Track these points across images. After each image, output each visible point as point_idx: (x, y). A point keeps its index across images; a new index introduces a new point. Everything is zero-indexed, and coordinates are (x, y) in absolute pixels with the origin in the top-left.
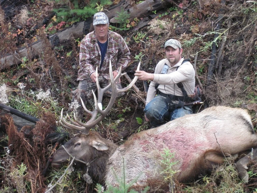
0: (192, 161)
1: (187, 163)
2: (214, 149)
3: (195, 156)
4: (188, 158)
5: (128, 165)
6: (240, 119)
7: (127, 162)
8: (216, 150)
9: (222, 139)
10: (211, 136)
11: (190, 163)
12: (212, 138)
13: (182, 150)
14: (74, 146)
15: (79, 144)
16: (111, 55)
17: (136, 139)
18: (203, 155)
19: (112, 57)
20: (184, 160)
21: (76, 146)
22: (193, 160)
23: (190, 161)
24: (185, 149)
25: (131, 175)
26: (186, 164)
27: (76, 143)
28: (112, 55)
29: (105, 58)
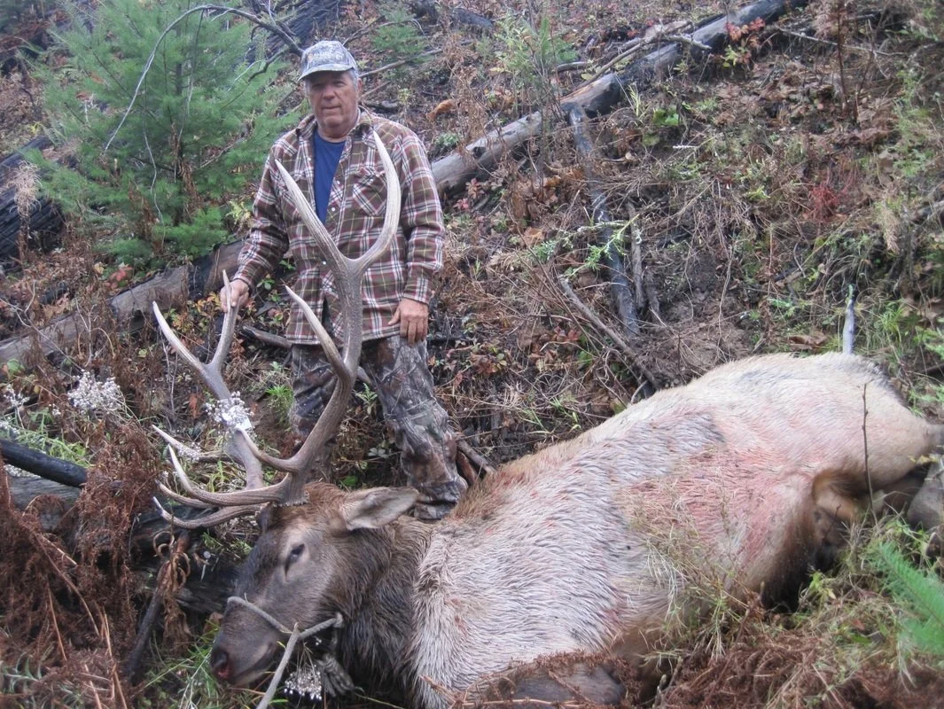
0: (777, 519)
1: (763, 530)
2: (837, 466)
3: (785, 496)
4: (761, 508)
5: (514, 578)
6: (858, 372)
7: (504, 566)
8: (841, 469)
9: (852, 429)
10: (809, 421)
11: (774, 528)
12: (821, 430)
13: (734, 479)
14: (281, 570)
15: (298, 550)
16: (355, 186)
17: (506, 484)
18: (809, 492)
19: (359, 191)
20: (751, 517)
21: (288, 564)
22: (781, 515)
23: (773, 520)
24: (743, 475)
25: (534, 612)
26: (759, 532)
27: (286, 552)
28: (362, 185)
29: (332, 193)
